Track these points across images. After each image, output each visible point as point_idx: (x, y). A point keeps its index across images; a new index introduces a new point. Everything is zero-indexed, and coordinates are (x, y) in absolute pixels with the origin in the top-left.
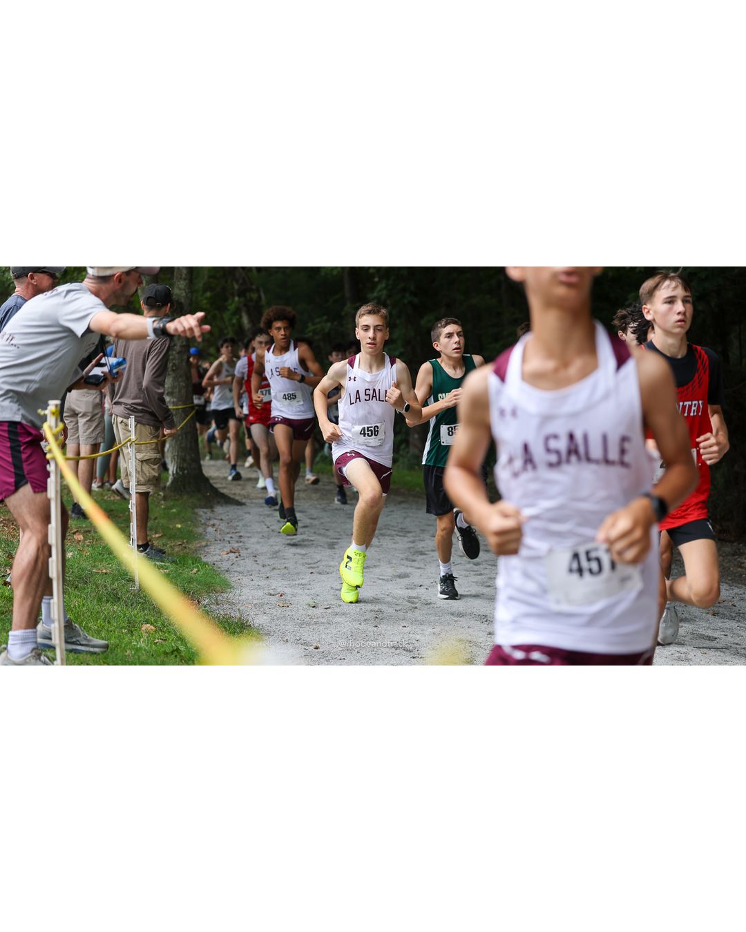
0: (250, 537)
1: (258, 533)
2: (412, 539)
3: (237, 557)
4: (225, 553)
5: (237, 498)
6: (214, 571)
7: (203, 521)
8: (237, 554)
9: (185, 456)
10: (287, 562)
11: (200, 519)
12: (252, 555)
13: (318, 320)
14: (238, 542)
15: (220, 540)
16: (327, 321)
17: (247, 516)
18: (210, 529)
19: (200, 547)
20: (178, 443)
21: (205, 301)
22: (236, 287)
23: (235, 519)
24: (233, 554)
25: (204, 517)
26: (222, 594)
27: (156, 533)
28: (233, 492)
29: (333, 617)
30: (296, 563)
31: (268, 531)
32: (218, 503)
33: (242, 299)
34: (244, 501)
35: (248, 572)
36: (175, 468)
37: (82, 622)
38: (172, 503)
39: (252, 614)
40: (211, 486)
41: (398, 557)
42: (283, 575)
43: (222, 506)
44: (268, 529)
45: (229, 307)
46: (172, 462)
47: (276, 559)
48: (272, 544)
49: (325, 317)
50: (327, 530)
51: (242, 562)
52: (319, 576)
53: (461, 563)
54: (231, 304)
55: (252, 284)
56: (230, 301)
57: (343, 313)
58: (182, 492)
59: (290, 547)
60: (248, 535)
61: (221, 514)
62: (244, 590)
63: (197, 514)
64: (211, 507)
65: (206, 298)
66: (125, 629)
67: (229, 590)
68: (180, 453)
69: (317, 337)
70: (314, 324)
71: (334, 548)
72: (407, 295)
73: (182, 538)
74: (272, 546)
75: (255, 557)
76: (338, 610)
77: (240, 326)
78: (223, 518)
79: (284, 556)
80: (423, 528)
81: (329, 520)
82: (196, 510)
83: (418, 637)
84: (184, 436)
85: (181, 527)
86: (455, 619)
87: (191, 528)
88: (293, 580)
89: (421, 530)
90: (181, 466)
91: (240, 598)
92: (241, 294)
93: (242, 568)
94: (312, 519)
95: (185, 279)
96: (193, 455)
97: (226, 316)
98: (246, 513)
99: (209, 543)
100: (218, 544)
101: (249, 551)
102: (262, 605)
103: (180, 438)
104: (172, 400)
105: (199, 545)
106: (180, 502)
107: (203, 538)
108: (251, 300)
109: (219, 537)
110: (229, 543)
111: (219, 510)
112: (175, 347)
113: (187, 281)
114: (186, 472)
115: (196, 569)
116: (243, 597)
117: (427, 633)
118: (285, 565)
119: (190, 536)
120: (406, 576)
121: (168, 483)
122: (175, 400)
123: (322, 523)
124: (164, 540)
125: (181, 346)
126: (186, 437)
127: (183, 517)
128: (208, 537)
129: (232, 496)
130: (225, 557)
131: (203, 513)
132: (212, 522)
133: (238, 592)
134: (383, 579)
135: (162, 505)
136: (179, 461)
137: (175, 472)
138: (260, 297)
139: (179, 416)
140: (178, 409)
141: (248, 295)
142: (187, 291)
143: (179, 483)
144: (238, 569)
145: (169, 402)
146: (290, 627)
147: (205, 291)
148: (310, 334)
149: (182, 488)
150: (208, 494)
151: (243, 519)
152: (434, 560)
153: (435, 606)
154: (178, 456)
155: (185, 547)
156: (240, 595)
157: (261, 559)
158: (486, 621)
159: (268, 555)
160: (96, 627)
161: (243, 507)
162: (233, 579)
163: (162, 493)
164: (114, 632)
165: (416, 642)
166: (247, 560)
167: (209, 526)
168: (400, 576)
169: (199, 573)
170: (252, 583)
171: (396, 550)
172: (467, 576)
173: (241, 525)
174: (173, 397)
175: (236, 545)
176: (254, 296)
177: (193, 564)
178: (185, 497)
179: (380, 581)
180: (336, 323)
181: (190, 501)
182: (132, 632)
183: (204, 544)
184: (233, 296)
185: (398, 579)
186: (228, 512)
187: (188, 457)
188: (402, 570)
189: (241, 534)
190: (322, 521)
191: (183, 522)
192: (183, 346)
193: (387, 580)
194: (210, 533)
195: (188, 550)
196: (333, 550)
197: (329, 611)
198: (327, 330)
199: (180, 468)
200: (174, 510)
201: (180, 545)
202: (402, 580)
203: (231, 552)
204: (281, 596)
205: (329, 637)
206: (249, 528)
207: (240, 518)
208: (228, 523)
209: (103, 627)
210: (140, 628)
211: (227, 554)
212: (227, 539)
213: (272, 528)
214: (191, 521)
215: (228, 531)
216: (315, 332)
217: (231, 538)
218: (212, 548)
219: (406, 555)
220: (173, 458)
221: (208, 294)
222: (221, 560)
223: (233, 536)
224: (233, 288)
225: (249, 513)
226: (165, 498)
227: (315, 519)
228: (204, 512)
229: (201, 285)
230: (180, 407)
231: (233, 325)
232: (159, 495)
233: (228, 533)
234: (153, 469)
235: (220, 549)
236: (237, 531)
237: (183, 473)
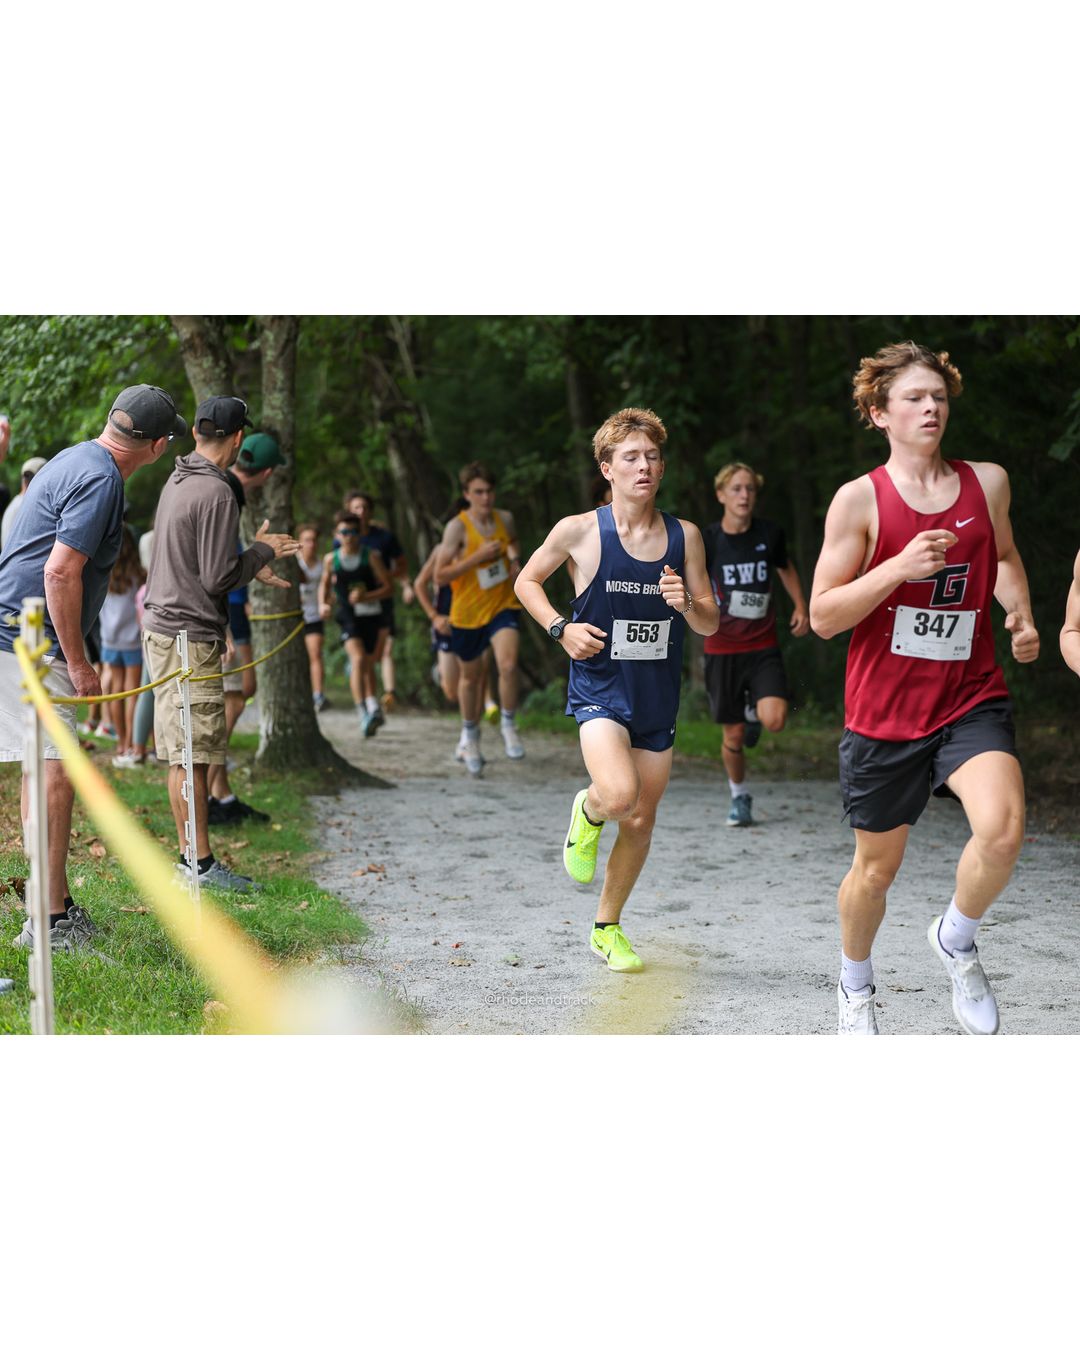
0: (405, 844)
1: (419, 836)
2: (693, 841)
3: (380, 880)
4: (360, 873)
5: (381, 776)
6: (339, 905)
7: (321, 818)
8: (380, 875)
9: (288, 702)
10: (469, 885)
11: (315, 814)
12: (407, 876)
13: (522, 460)
14: (382, 853)
15: (351, 851)
16: (541, 460)
17: (400, 806)
18: (334, 832)
19: (314, 863)
20: (276, 679)
21: (322, 432)
22: (377, 403)
23: (378, 813)
24: (373, 875)
25: (323, 810)
26: (353, 946)
27: (236, 841)
28: (376, 765)
29: (550, 981)
30: (485, 888)
31: (437, 833)
32: (349, 785)
33: (389, 426)
34: (394, 780)
35: (400, 904)
36: (271, 725)
37: (97, 999)
38: (265, 787)
39: (405, 979)
40: (336, 757)
41: (668, 873)
42: (462, 910)
43: (354, 790)
44: (435, 830)
45: (367, 441)
46: (264, 713)
47: (450, 882)
48: (442, 854)
49: (536, 455)
50: (542, 829)
51: (389, 888)
52: (526, 910)
53: (781, 883)
54: (371, 436)
55: (405, 398)
56: (368, 430)
57: (567, 447)
58: (282, 766)
59: (475, 860)
60: (403, 840)
61: (353, 804)
62: (393, 939)
63: (309, 805)
64: (336, 793)
65: (325, 426)
66: (175, 1011)
67: (363, 938)
68: (279, 699)
69: (522, 491)
70: (516, 467)
71: (554, 861)
72: (680, 410)
73: (283, 848)
74: (443, 858)
75: (413, 878)
76: (559, 969)
77: (387, 474)
78: (357, 812)
79: (464, 876)
80: (713, 822)
81: (545, 811)
82: (309, 799)
83: (703, 1016)
84: (286, 667)
85: (283, 829)
86: (770, 982)
87: (299, 831)
88: (478, 918)
89: (710, 825)
90: (282, 720)
91: (384, 952)
92: (387, 416)
93: (389, 898)
94: (514, 809)
95: (281, 390)
96: (302, 701)
97: (363, 457)
98: (397, 802)
99: (330, 857)
100: (346, 857)
101: (402, 868)
102: (423, 962)
103: (279, 671)
104: (263, 604)
105: (311, 861)
106: (280, 785)
107: (321, 847)
108: (404, 426)
109: (349, 845)
110: (367, 854)
111: (351, 798)
112: (267, 511)
113: (285, 393)
114: (290, 731)
115: (306, 903)
116: (390, 950)
117: (719, 1007)
118: (466, 892)
119: (300, 845)
120: (682, 907)
121: (260, 752)
122: (268, 604)
123: (533, 817)
124: (251, 853)
125: (277, 509)
126: (289, 669)
127: (285, 811)
128: (330, 844)
129: (373, 773)
130: (360, 880)
131: (321, 804)
132: (336, 819)
133: (380, 941)
134: (640, 914)
135: (247, 790)
136: (277, 711)
137: (270, 732)
138: (421, 420)
139: (276, 631)
140: (274, 620)
141: (398, 418)
142: (286, 410)
143: (279, 751)
144: (382, 901)
145: (258, 608)
146: (472, 1002)
147: (322, 411)
148: (510, 486)
149: (283, 760)
150: (330, 769)
151: (391, 814)
152: (732, 879)
153: (734, 959)
154: (275, 702)
155: (288, 865)
156: (384, 947)
157: (421, 883)
158: (826, 985)
159: (437, 874)
160: (122, 1009)
161: (393, 792)
162: (372, 919)
163: (247, 770)
164: (155, 1016)
165: (698, 1024)
166: (397, 885)
167: (330, 826)
168: (671, 908)
169: (311, 908)
170: (407, 924)
171: (664, 861)
172: (793, 906)
173: (388, 823)
174: (265, 599)
175: (378, 859)
176: (410, 419)
177: (301, 893)
178: (289, 776)
179: (636, 917)
180: (555, 464)
181: (299, 782)
182: (187, 1016)
183: (321, 857)
184: (372, 420)
185: (667, 914)
186: (365, 800)
187: (293, 705)
188: (677, 896)
189: (388, 839)
190: (533, 812)
191: (285, 820)
192: (282, 508)
193: (649, 916)
194: (333, 839)
195: (292, 870)
196: (553, 864)
197: (543, 971)
198: (539, 478)
199: (280, 724)
200: (269, 800)
201: (279, 860)
202: (674, 914)
203: (370, 871)
204: (457, 946)
205: (542, 1018)
206: (402, 829)
207: (387, 811)
208: (366, 820)
209: (135, 1007)
210: (202, 1008)
211: (364, 874)
212: (363, 848)
213: (443, 828)
214: (302, 819)
215: (364, 833)
216: (518, 482)
217: (371, 845)
218: (336, 865)
219: (683, 869)
220: (267, 707)
221: (328, 418)
222: (352, 886)
223: (374, 842)
224: (371, 407)
225: (403, 802)
226: (253, 779)
227: (520, 809)
228: (322, 802)
229: (316, 403)
230: (277, 616)
231: (374, 473)
232: (242, 773)
233: (365, 838)
234: (204, 723)
235: (350, 867)
236: (380, 834)
237: (285, 734)
